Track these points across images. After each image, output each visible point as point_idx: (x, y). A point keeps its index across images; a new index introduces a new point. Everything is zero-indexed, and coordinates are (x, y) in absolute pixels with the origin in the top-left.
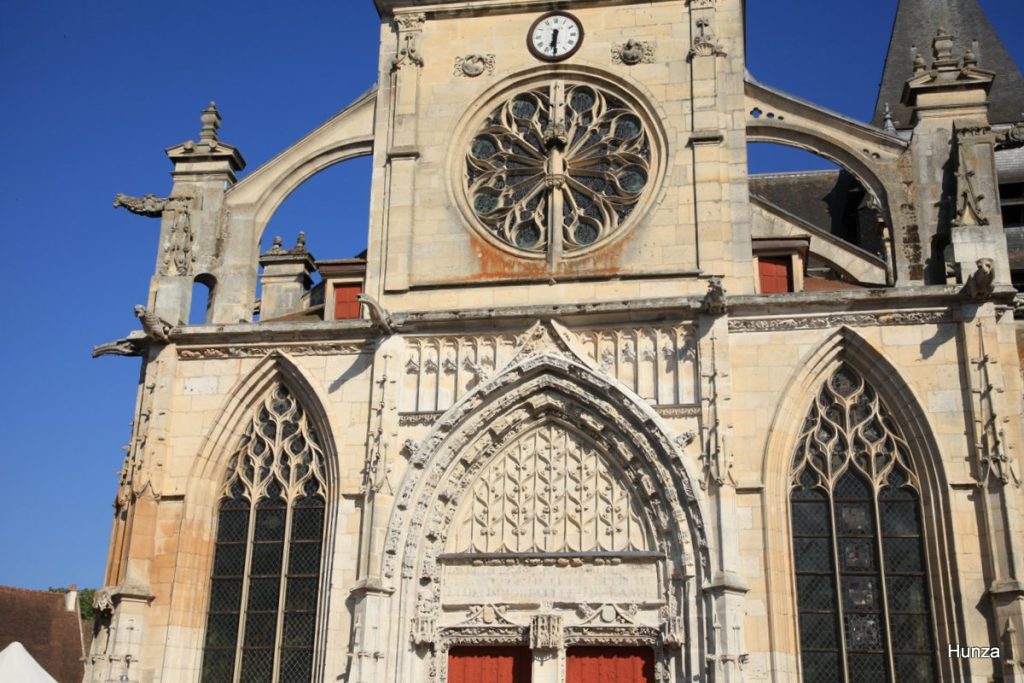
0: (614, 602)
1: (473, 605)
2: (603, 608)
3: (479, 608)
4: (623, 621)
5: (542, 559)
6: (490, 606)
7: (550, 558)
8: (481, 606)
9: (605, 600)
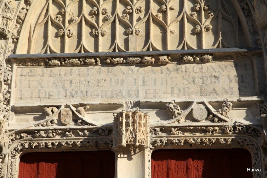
0: (206, 100)
1: (48, 107)
2: (194, 106)
3: (55, 109)
4: (216, 119)
5: (125, 58)
6: (67, 106)
7: (134, 57)
8: (58, 107)
9: (195, 99)
